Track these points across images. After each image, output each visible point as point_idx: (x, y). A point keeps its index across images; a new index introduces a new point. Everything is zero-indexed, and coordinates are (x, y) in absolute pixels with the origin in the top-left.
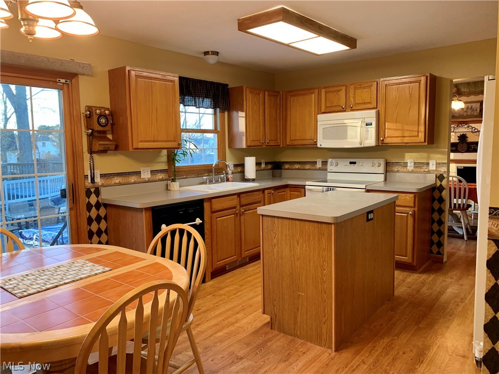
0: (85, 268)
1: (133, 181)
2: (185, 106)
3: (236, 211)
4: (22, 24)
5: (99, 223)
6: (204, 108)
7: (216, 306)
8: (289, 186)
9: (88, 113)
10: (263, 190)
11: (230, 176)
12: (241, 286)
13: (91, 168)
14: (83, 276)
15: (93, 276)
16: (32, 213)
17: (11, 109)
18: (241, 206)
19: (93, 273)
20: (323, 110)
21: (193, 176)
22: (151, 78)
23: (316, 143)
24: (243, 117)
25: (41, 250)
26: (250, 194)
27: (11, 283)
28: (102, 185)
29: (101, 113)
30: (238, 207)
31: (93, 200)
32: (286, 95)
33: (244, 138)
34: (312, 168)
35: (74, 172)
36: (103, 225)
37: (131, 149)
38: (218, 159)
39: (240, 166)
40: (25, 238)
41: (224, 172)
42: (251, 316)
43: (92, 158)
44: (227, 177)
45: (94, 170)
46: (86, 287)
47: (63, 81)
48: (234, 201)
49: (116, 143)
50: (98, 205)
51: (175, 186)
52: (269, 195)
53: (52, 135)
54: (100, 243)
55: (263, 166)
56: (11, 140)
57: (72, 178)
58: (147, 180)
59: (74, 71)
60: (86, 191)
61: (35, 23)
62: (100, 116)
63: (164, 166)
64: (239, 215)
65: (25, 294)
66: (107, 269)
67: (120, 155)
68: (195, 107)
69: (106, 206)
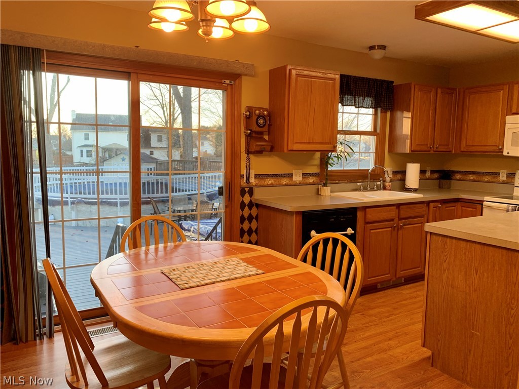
0: (239, 268)
1: (285, 183)
2: (343, 106)
3: (393, 224)
4: (201, 25)
5: (250, 222)
6: (364, 107)
7: (365, 327)
8: (461, 200)
9: (248, 113)
10: (428, 203)
11: (388, 184)
12: (394, 309)
13: (247, 168)
14: (237, 276)
15: (247, 276)
16: (190, 207)
17: (178, 110)
18: (400, 219)
19: (247, 274)
20: (514, 111)
21: (346, 181)
22: (311, 77)
23: (501, 150)
24: (409, 118)
25: (199, 244)
26: (411, 206)
27: (175, 273)
28: (256, 185)
29: (260, 114)
30: (396, 220)
31: (247, 199)
32: (464, 92)
33: (408, 142)
34: (493, 180)
35: (231, 172)
36: (254, 225)
37: (286, 151)
38: (375, 164)
39: (401, 174)
40: (185, 230)
41: (381, 179)
42: (407, 346)
43: (248, 158)
44: (384, 185)
45: (249, 170)
46: (240, 287)
47: (228, 82)
48: (393, 213)
49: (271, 144)
50: (251, 205)
51: (326, 191)
52: (435, 209)
53: (210, 135)
54: (250, 242)
55: (428, 174)
56: (176, 139)
57: (229, 177)
58: (298, 183)
59: (238, 72)
60: (241, 190)
61: (212, 23)
62: (259, 116)
63: (316, 170)
64: (396, 229)
65: (187, 286)
66: (260, 271)
67: (274, 156)
68: (354, 107)
69: (258, 206)
